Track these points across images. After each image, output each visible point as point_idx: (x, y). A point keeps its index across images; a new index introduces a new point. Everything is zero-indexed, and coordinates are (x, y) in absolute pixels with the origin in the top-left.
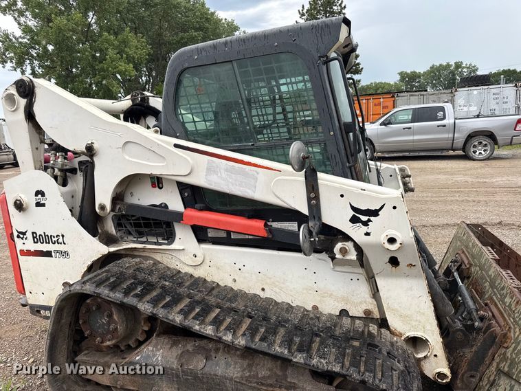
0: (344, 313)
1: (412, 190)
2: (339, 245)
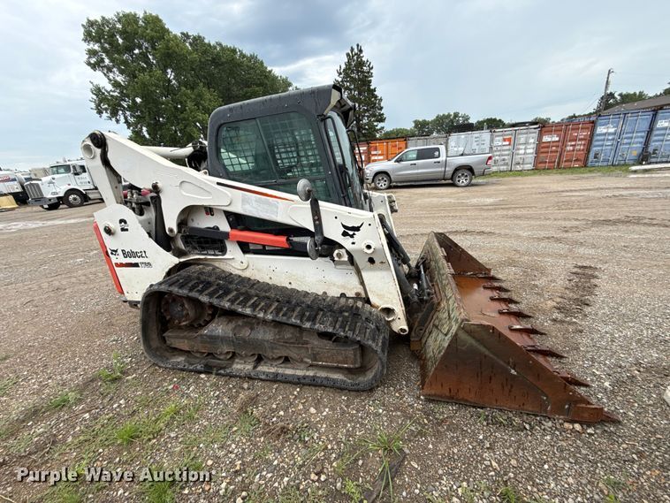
0: (343, 295)
1: (396, 211)
2: (336, 252)
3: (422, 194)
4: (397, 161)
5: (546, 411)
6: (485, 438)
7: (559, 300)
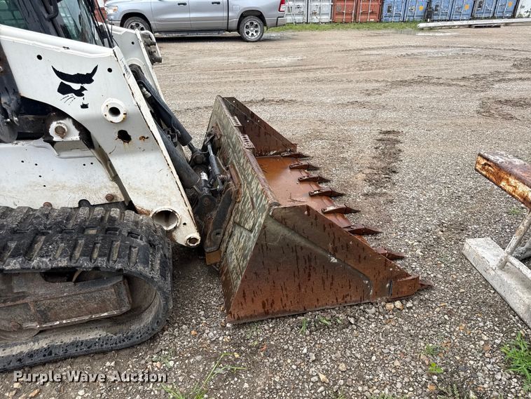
0: (83, 203)
1: (159, 61)
2: (54, 125)
5: (368, 297)
6: (310, 350)
7: (368, 171)
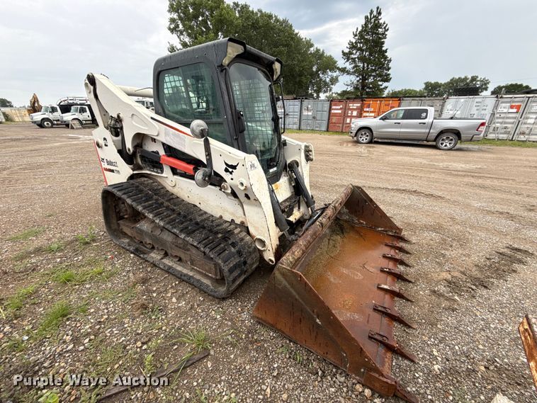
0: (232, 221)
1: (312, 160)
2: (222, 184)
3: (398, 152)
4: (381, 119)
5: (345, 367)
6: (279, 368)
7: (456, 274)
